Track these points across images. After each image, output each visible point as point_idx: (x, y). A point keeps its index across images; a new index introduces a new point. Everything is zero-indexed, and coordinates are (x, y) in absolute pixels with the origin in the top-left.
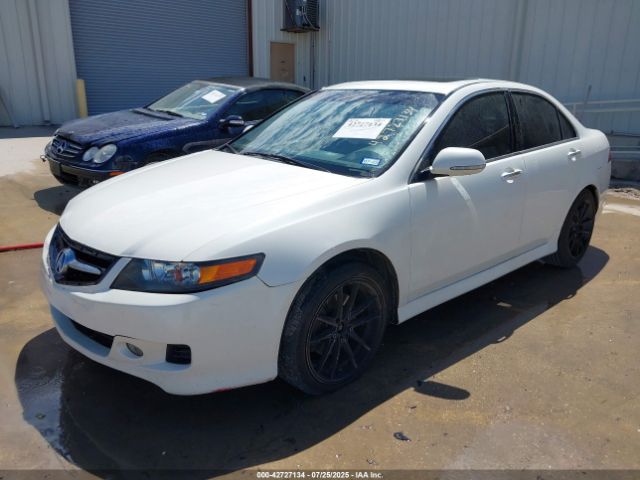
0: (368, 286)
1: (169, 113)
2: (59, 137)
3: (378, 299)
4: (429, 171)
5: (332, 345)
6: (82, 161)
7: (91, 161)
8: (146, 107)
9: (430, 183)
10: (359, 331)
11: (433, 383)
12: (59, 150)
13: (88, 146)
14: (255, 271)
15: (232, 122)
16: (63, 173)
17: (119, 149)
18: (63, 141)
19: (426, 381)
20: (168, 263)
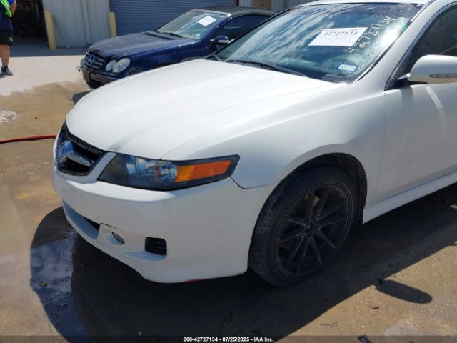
0: (339, 190)
1: (172, 34)
2: (90, 53)
3: (347, 202)
4: (406, 79)
5: (300, 243)
6: (104, 71)
7: (111, 71)
8: (154, 31)
9: (406, 90)
10: (326, 230)
11: (394, 282)
12: (89, 63)
13: (109, 59)
14: (229, 173)
15: (219, 41)
16: (91, 80)
17: (131, 62)
18: (92, 55)
19: (387, 279)
20: (148, 160)
